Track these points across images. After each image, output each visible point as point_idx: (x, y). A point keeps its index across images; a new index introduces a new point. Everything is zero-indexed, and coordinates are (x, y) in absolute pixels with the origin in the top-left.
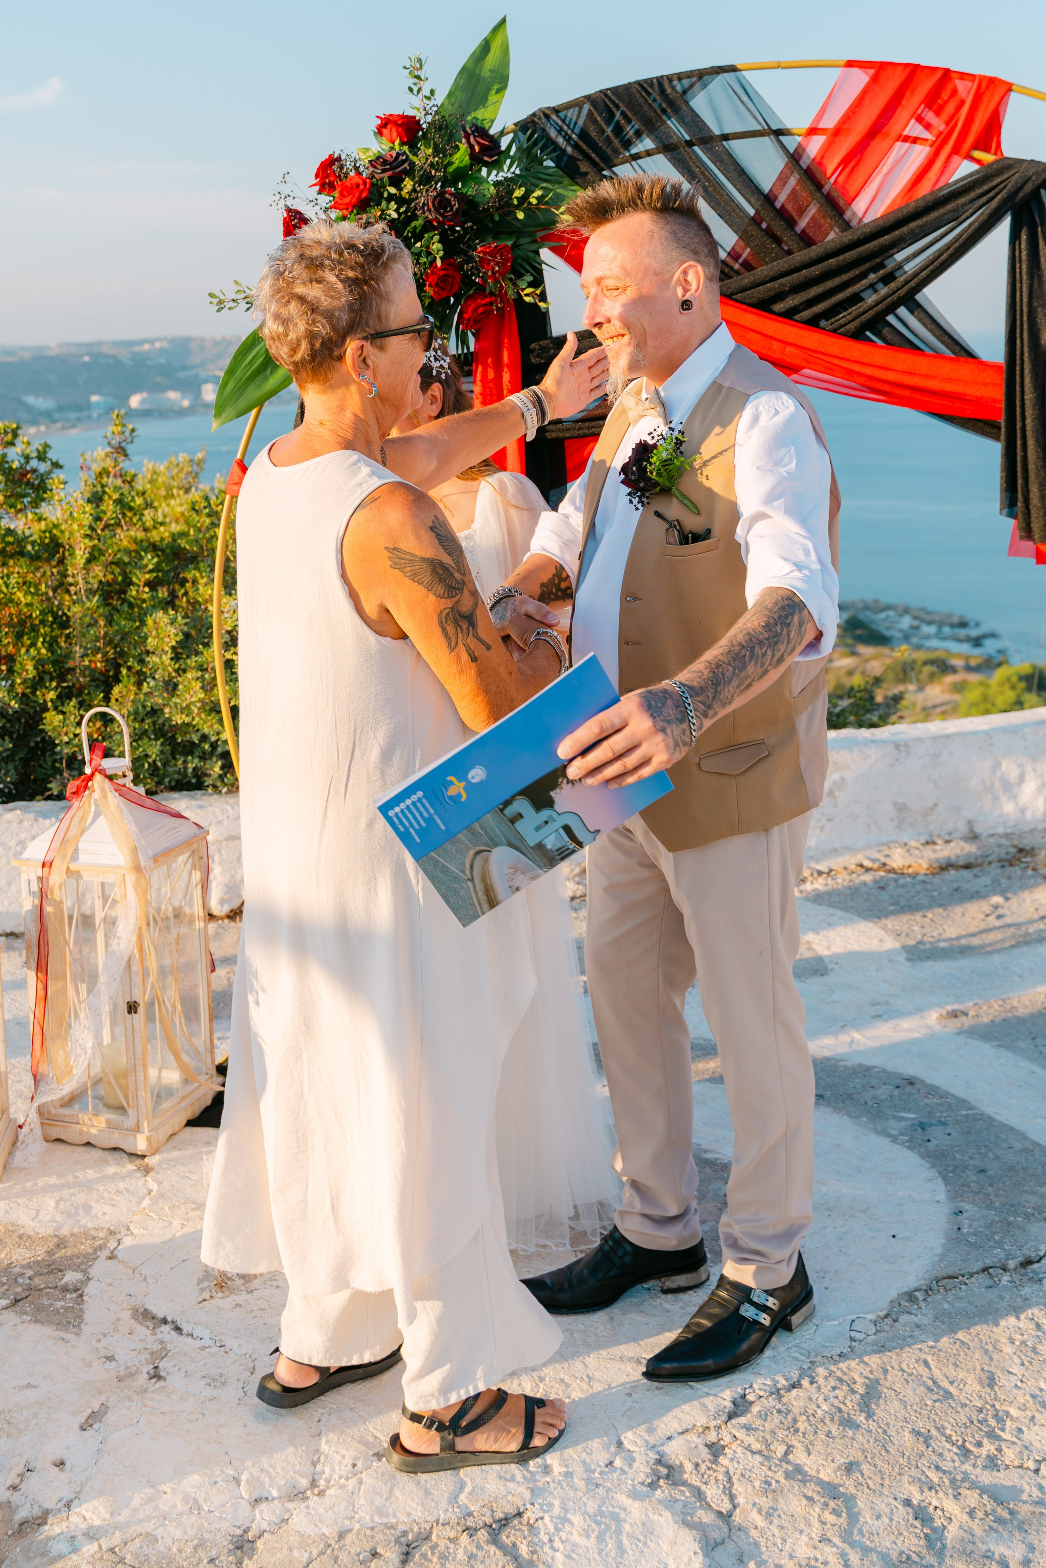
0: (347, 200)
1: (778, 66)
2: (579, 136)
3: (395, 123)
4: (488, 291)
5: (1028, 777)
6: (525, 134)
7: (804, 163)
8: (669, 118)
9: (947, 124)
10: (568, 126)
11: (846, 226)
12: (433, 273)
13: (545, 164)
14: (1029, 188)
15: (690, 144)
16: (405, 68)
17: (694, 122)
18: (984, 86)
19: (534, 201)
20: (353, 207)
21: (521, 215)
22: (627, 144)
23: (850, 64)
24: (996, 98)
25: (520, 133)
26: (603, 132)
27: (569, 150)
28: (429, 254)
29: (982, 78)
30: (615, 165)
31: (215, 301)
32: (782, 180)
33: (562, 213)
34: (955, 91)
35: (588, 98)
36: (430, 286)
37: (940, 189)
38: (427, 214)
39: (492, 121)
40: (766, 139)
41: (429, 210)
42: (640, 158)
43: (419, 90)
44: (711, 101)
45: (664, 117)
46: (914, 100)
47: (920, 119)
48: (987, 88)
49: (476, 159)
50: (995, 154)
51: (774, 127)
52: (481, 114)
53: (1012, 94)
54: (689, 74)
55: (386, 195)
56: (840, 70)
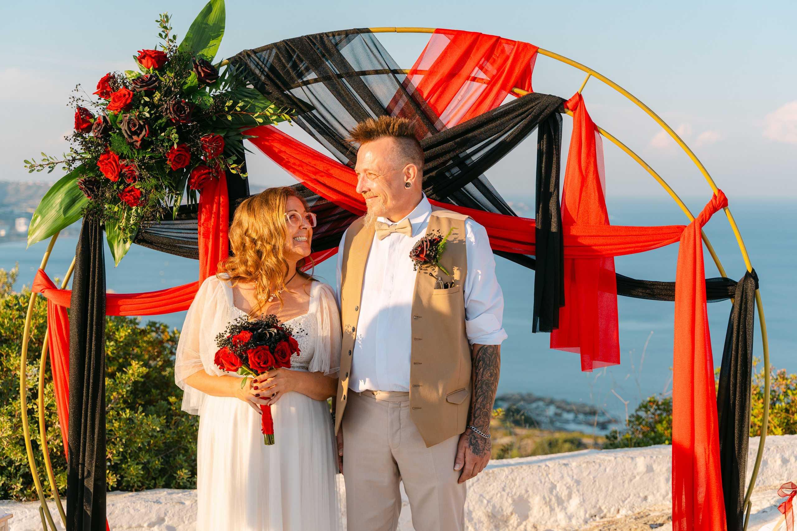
0: (117, 104)
1: (395, 30)
2: (269, 69)
3: (150, 56)
4: (207, 165)
6: (234, 66)
7: (410, 90)
8: (327, 60)
9: (498, 70)
10: (262, 62)
11: (436, 130)
12: (172, 152)
13: (247, 86)
14: (547, 112)
15: (340, 76)
16: (157, 21)
17: (342, 62)
18: (520, 49)
19: (239, 109)
20: (121, 109)
21: (230, 118)
22: (300, 75)
23: (438, 31)
24: (528, 57)
25: (231, 66)
26: (285, 67)
27: (263, 78)
28: (169, 140)
29: (520, 43)
30: (292, 88)
31: (29, 165)
32: (395, 100)
33: (256, 117)
34: (503, 51)
35: (275, 45)
36: (170, 161)
37: (495, 110)
38: (169, 115)
39: (213, 57)
40: (386, 75)
41: (170, 113)
42: (309, 84)
43: (166, 36)
44: (353, 51)
45: (324, 59)
46: (477, 56)
47: (481, 68)
48: (523, 50)
49: (202, 82)
50: (528, 91)
51: (392, 69)
52: (206, 52)
53: (539, 55)
54: (339, 33)
55: (142, 102)
56: (432, 34)
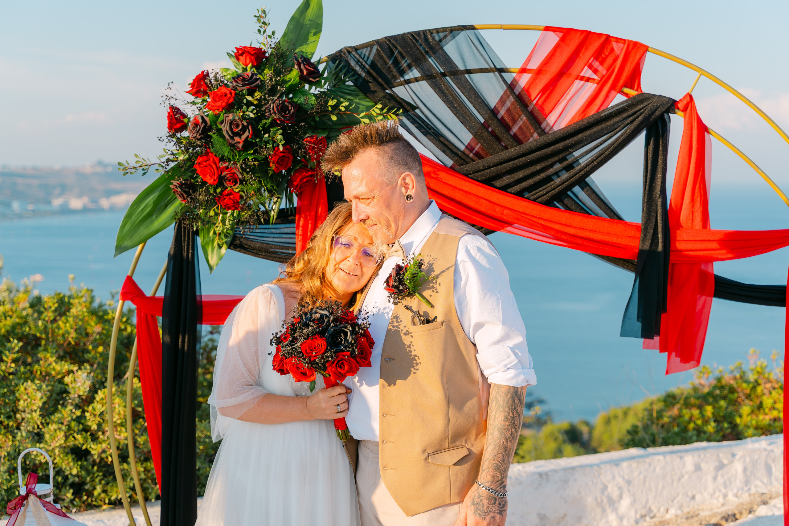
0: (218, 104)
1: (501, 27)
2: (370, 66)
3: (249, 53)
4: (309, 167)
5: (625, 496)
6: (334, 63)
7: (517, 91)
8: (430, 57)
9: (608, 70)
10: (363, 59)
11: (542, 132)
12: (275, 154)
13: (347, 83)
14: (658, 113)
15: (444, 75)
16: (255, 16)
17: (446, 60)
18: (631, 47)
19: (343, 109)
20: (223, 108)
21: (334, 118)
22: (402, 73)
23: (547, 29)
24: (638, 56)
25: (330, 63)
26: (386, 64)
27: (364, 75)
28: (274, 142)
29: (629, 42)
30: (394, 87)
31: (122, 168)
32: (502, 101)
33: (362, 118)
34: (612, 50)
35: (377, 42)
36: (273, 163)
37: (603, 111)
38: (273, 115)
39: (313, 54)
40: (491, 74)
41: (275, 113)
42: (411, 82)
43: (264, 32)
44: (458, 48)
45: (427, 56)
46: (587, 54)
47: (590, 67)
48: (633, 48)
49: (303, 79)
50: (637, 90)
51: (498, 67)
52: (306, 49)
53: (648, 53)
54: (444, 30)
55: (245, 101)
56: (541, 32)
